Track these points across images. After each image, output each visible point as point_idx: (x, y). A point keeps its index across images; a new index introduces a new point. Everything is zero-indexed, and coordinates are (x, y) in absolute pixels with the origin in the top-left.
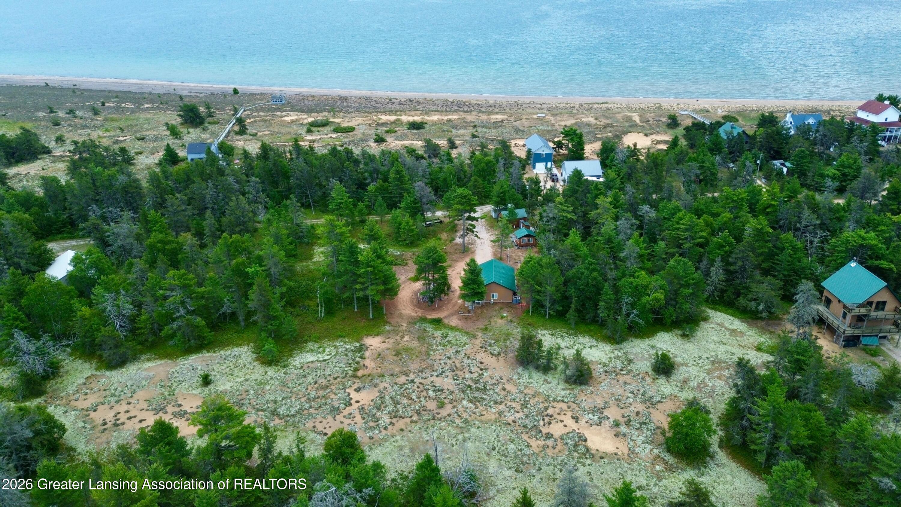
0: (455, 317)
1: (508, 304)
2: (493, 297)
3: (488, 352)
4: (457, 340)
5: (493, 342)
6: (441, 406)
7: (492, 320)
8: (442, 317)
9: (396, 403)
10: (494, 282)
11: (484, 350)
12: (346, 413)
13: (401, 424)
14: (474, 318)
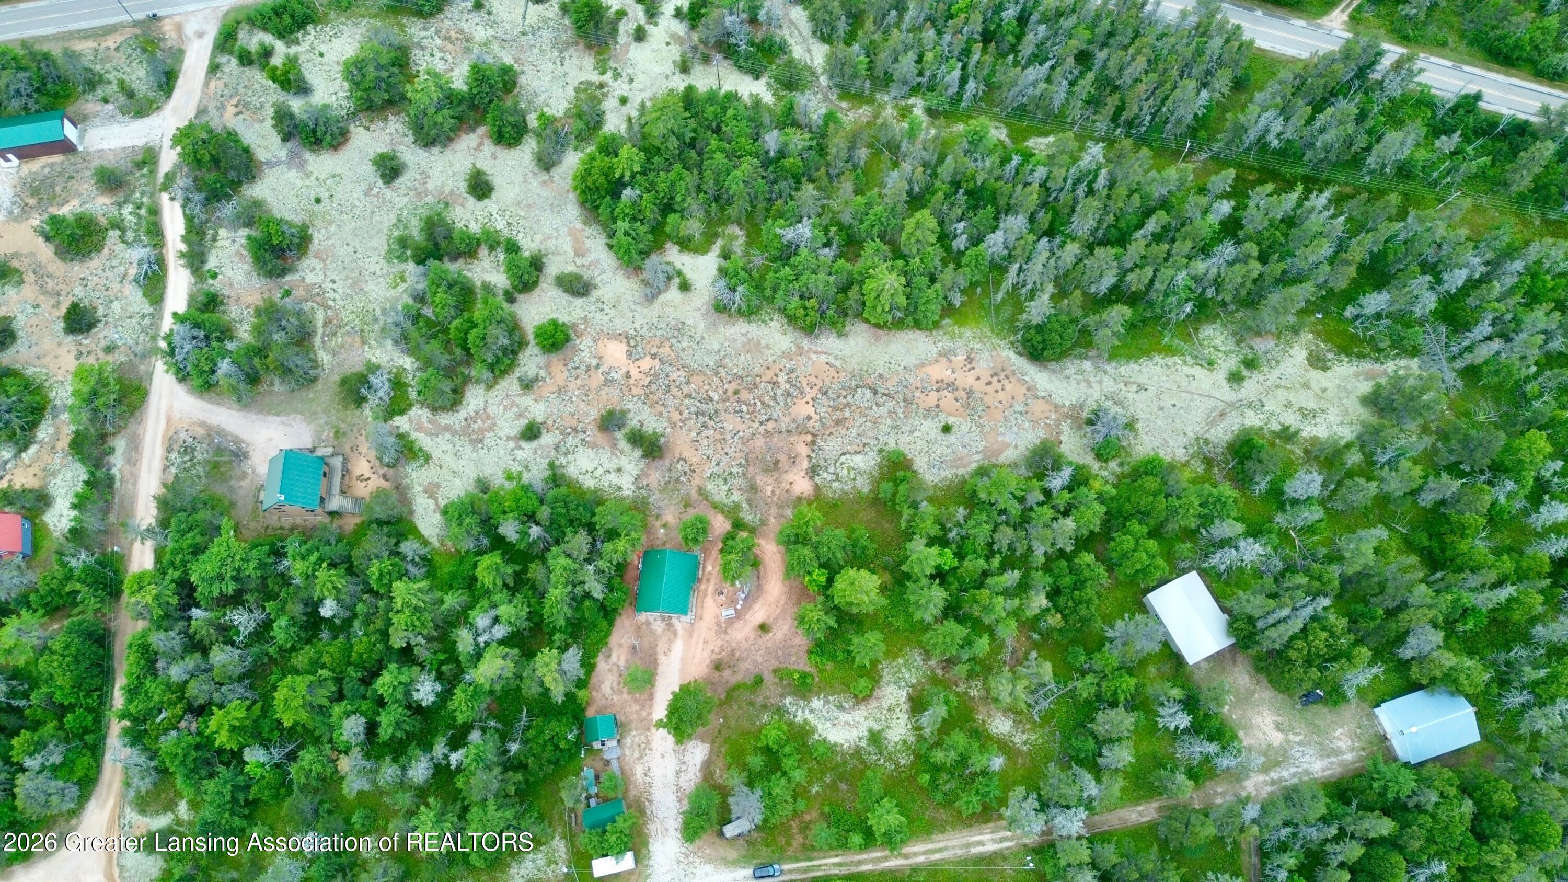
3: (688, 464)
5: (682, 480)
6: (736, 392)
9: (774, 398)
11: (692, 468)
12: (816, 389)
13: (769, 375)
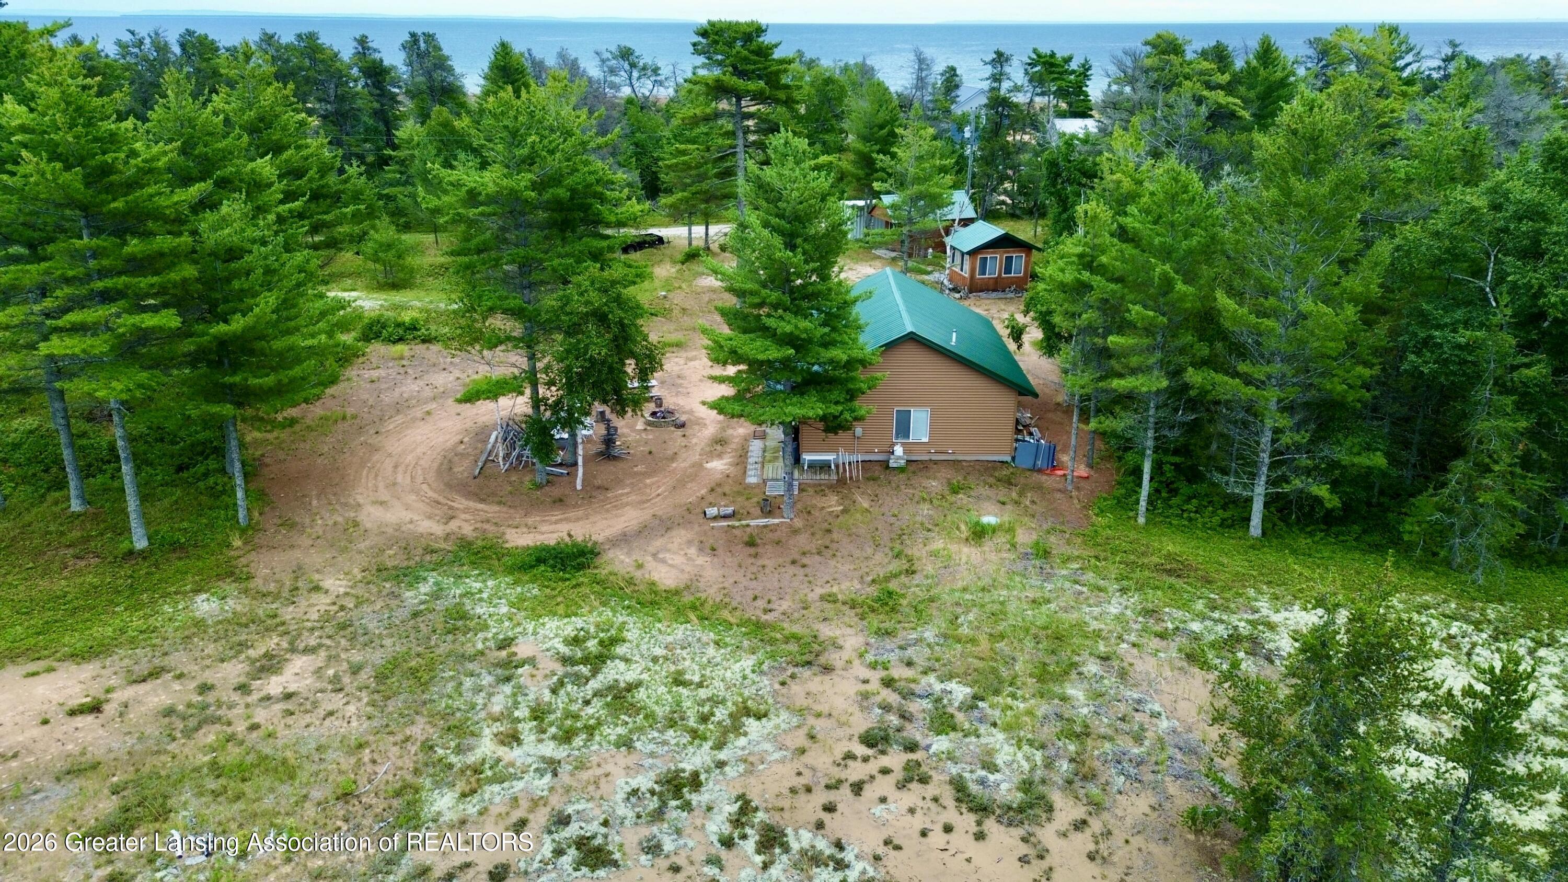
0: (680, 536)
1: (989, 468)
2: (904, 429)
3: (939, 786)
4: (678, 680)
5: (960, 692)
7: (917, 551)
8: (599, 537)
10: (912, 339)
11: (896, 759)
14: (802, 540)
